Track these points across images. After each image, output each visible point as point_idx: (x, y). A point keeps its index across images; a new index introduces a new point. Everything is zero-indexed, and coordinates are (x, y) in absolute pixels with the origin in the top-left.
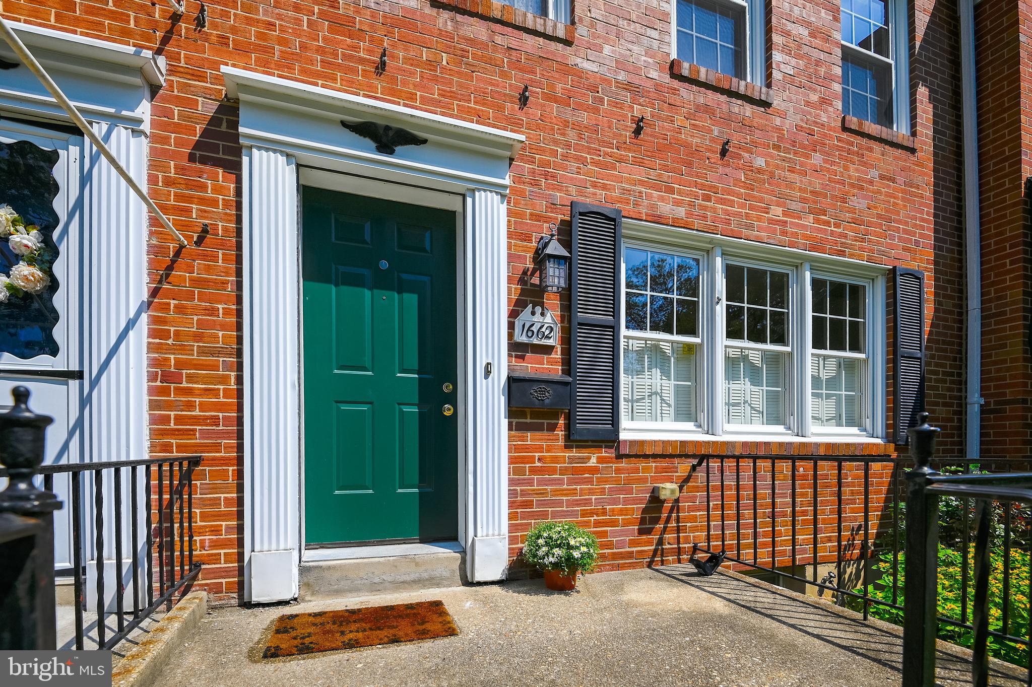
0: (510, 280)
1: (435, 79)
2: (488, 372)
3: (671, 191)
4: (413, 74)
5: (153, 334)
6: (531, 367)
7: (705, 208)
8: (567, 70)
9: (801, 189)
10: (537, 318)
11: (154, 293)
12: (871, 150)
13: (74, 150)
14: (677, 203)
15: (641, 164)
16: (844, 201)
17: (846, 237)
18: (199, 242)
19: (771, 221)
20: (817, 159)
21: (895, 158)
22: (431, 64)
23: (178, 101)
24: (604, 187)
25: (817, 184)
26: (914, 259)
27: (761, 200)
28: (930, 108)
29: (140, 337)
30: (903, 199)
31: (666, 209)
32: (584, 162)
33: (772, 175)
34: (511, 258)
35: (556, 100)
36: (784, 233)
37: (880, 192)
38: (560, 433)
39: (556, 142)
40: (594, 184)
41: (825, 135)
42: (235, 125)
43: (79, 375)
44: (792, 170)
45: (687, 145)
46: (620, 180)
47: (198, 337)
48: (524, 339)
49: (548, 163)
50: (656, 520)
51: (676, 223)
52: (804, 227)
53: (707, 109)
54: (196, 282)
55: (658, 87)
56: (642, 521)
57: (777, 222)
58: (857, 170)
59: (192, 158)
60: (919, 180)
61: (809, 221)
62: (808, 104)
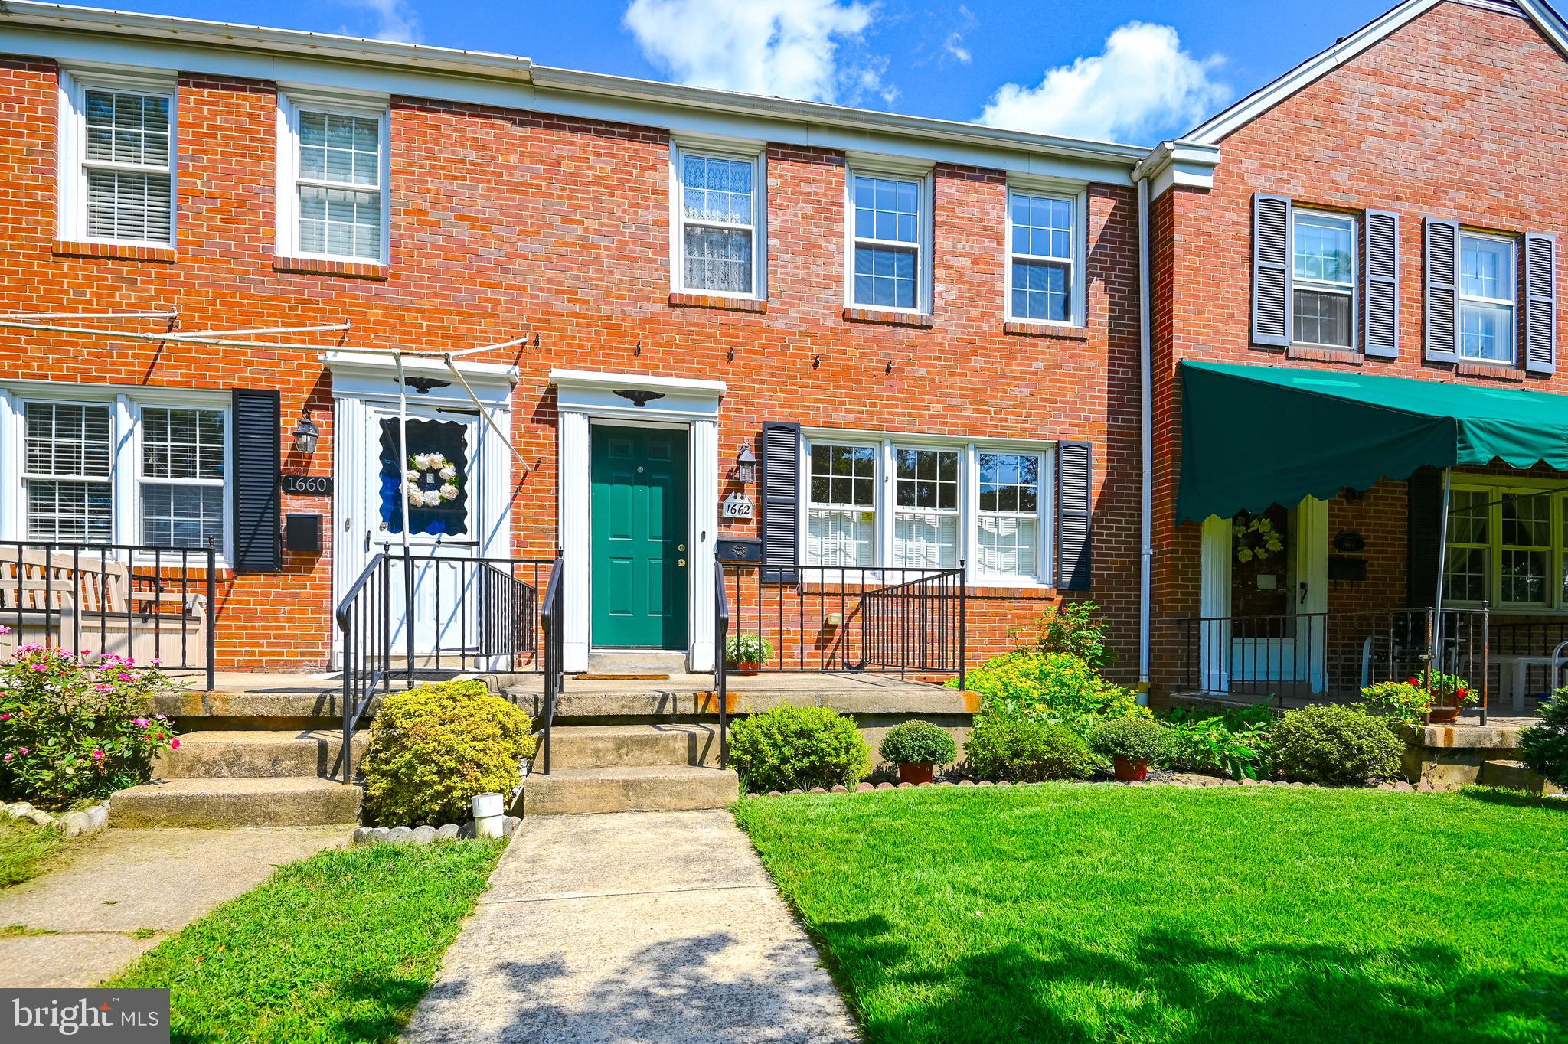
0: (720, 476)
1: (671, 353)
2: (703, 538)
3: (843, 403)
4: (657, 352)
5: (514, 520)
6: (734, 533)
7: (872, 413)
8: (761, 331)
9: (961, 388)
10: (739, 500)
11: (514, 498)
12: (1035, 346)
13: (475, 424)
14: (848, 411)
15: (818, 386)
16: (1005, 392)
17: (1007, 421)
18: (536, 468)
19: (931, 416)
20: (978, 362)
21: (1063, 348)
22: (668, 345)
23: (525, 390)
24: (790, 407)
25: (977, 382)
26: (1084, 432)
27: (923, 401)
28: (1106, 299)
29: (507, 522)
30: (1071, 382)
31: (838, 417)
32: (774, 391)
33: (933, 380)
34: (720, 461)
35: (754, 352)
36: (944, 424)
37: (1045, 380)
38: (756, 578)
39: (754, 381)
40: (782, 406)
41: (986, 341)
42: (555, 399)
43: (477, 544)
44: (952, 374)
45: (856, 368)
46: (801, 400)
47: (535, 521)
48: (729, 515)
49: (748, 397)
50: (831, 640)
51: (847, 426)
52: (966, 417)
53: (875, 339)
54: (535, 491)
55: (834, 330)
56: (819, 640)
57: (938, 416)
58: (1019, 365)
59: (533, 421)
60: (1092, 364)
61: (969, 412)
62: (969, 319)
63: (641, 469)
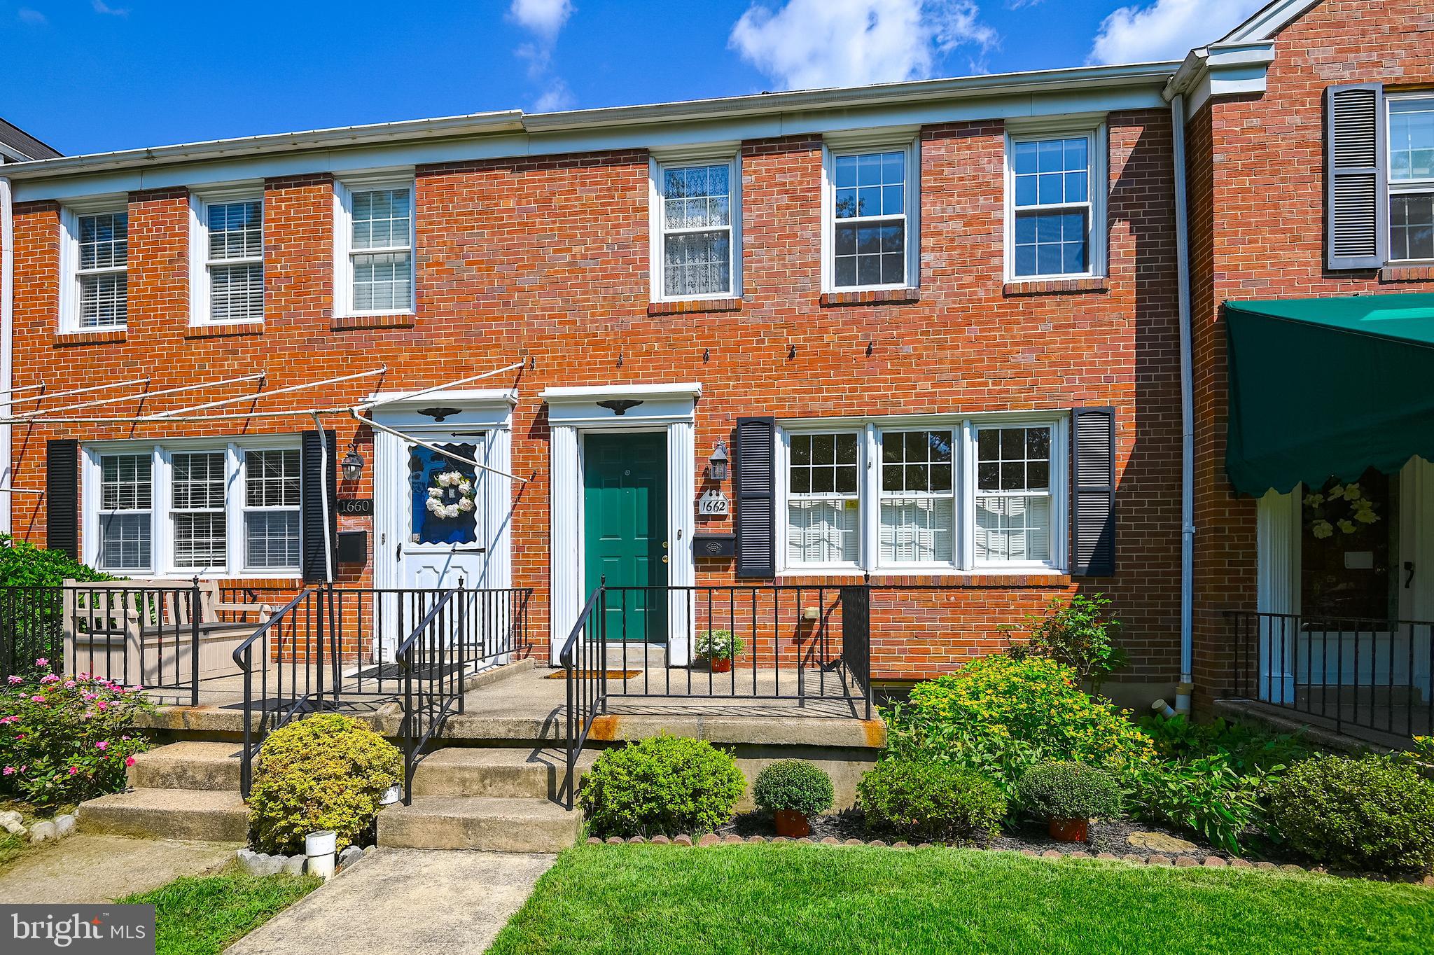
0: (696, 475)
1: (651, 361)
2: (679, 536)
3: (821, 391)
4: (637, 361)
5: (514, 528)
6: (711, 529)
7: (852, 398)
8: (735, 328)
9: (952, 362)
10: (714, 497)
11: (514, 508)
12: (1043, 305)
13: (482, 443)
14: (826, 399)
15: (795, 377)
16: (1005, 360)
17: (1007, 391)
18: (532, 480)
19: (918, 395)
20: (973, 331)
21: (1076, 304)
22: (648, 353)
23: (522, 409)
24: (765, 401)
25: (972, 352)
26: (1105, 396)
27: (908, 380)
28: (1132, 242)
29: (508, 530)
30: (1087, 341)
31: (813, 405)
32: (750, 386)
33: (920, 356)
34: (697, 460)
35: (729, 350)
36: (932, 402)
37: (1054, 342)
38: (732, 572)
39: (729, 379)
40: (757, 401)
41: (982, 308)
42: (547, 416)
43: (483, 550)
44: (941, 348)
45: (834, 354)
46: (777, 392)
47: (532, 528)
48: (705, 512)
49: (723, 394)
50: (808, 635)
51: (825, 414)
52: (958, 393)
53: (854, 322)
54: (531, 500)
55: (810, 318)
56: (796, 634)
57: (925, 395)
58: (1023, 329)
59: (529, 438)
60: (1114, 317)
61: (963, 386)
62: (961, 286)
63: (627, 473)
